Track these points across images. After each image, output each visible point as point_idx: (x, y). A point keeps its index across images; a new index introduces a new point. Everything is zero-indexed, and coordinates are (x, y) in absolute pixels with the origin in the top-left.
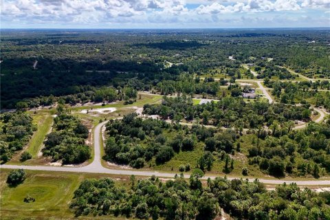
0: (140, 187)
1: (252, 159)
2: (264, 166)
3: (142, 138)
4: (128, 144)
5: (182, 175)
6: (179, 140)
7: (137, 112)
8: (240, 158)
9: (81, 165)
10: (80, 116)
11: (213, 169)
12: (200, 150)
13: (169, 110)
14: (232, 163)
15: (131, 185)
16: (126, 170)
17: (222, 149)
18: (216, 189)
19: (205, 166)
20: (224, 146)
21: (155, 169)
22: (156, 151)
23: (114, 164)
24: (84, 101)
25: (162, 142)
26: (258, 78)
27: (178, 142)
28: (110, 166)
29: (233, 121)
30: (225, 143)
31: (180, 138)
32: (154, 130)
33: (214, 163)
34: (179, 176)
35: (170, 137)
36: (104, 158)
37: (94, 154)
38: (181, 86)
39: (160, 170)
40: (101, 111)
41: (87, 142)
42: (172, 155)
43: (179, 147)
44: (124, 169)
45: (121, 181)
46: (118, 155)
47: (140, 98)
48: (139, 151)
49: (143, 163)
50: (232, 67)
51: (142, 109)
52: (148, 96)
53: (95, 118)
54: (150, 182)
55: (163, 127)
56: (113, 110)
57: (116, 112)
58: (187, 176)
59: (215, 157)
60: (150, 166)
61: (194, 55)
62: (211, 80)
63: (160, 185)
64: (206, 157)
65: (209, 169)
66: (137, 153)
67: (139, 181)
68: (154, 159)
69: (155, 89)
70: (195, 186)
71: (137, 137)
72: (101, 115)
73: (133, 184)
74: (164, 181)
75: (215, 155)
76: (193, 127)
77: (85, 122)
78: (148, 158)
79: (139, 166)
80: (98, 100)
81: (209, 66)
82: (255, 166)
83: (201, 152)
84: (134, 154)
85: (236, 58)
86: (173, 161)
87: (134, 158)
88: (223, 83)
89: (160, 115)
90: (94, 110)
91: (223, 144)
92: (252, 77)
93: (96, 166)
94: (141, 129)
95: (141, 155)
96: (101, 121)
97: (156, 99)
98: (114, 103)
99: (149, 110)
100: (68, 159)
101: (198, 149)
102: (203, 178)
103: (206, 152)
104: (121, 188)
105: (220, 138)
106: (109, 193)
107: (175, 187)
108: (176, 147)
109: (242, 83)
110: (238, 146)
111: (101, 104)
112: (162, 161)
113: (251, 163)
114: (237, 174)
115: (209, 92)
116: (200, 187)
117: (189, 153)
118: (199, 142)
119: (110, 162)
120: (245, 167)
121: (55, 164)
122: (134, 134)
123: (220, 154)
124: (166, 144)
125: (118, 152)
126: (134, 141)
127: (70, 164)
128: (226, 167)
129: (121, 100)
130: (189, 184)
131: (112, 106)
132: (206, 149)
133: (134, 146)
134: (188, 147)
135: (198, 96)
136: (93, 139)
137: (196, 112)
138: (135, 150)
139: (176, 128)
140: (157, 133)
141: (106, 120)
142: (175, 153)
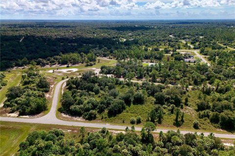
0: (89, 140)
1: (202, 113)
2: (215, 120)
3: (97, 92)
4: (83, 97)
5: (133, 128)
6: (131, 94)
7: (95, 72)
8: (190, 112)
9: (36, 116)
10: (46, 74)
11: (163, 122)
12: (150, 104)
13: (122, 70)
14: (182, 117)
15: (81, 137)
16: (79, 121)
17: (172, 103)
18: (169, 144)
19: (156, 118)
20: (173, 100)
21: (106, 121)
22: (108, 104)
23: (67, 116)
24: (53, 63)
25: (115, 95)
26: (195, 48)
27: (130, 96)
28: (64, 118)
29: (178, 79)
30: (174, 97)
31: (131, 92)
32: (108, 85)
33: (165, 117)
34: (130, 128)
35: (122, 92)
36: (60, 110)
37: (51, 106)
38: (132, 53)
39: (111, 122)
40: (65, 71)
41: (47, 95)
42: (124, 108)
43: (130, 101)
44: (77, 121)
45: (72, 132)
46: (72, 107)
47: (99, 62)
48: (93, 104)
49: (95, 115)
50: (172, 42)
51: (100, 70)
52: (105, 61)
53: (59, 76)
54: (100, 135)
55: (117, 84)
56: (74, 70)
57: (77, 72)
58: (138, 129)
59: (165, 111)
60: (102, 118)
61: (143, 34)
62: (156, 50)
63: (110, 138)
64: (156, 110)
65: (160, 122)
66: (90, 106)
67: (89, 134)
68: (106, 111)
69: (112, 55)
70: (147, 140)
71: (93, 91)
72: (64, 74)
73: (83, 136)
74: (115, 134)
75: (165, 108)
76: (143, 84)
77: (49, 79)
78: (101, 111)
79: (91, 118)
80: (64, 63)
81: (154, 41)
82: (205, 120)
83: (151, 106)
84: (87, 106)
85: (175, 36)
86: (124, 113)
87: (87, 110)
88: (167, 52)
89: (115, 74)
90: (59, 70)
91: (172, 98)
92: (190, 48)
93: (51, 118)
94: (96, 85)
95: (94, 107)
96: (63, 79)
97: (112, 63)
98: (77, 65)
99: (105, 70)
100: (24, 110)
101: (149, 103)
102: (154, 131)
103: (157, 106)
104: (69, 140)
105: (168, 94)
106: (55, 147)
107: (126, 141)
108: (127, 101)
109: (183, 52)
110: (187, 100)
111: (66, 66)
112: (114, 113)
113: (201, 117)
114: (188, 127)
115: (156, 58)
116: (152, 142)
117: (140, 106)
118: (148, 96)
119: (65, 113)
120: (196, 121)
121: (12, 115)
122: (90, 89)
123: (170, 108)
124: (118, 97)
125: (73, 104)
126: (90, 95)
127: (26, 115)
128: (176, 120)
129: (83, 63)
130: (140, 138)
131: (75, 67)
132: (156, 103)
133: (89, 99)
134: (139, 101)
135: (147, 61)
136: (53, 94)
137: (145, 72)
138: (88, 103)
139: (128, 84)
140: (110, 88)
141: (67, 78)
142: (127, 107)
